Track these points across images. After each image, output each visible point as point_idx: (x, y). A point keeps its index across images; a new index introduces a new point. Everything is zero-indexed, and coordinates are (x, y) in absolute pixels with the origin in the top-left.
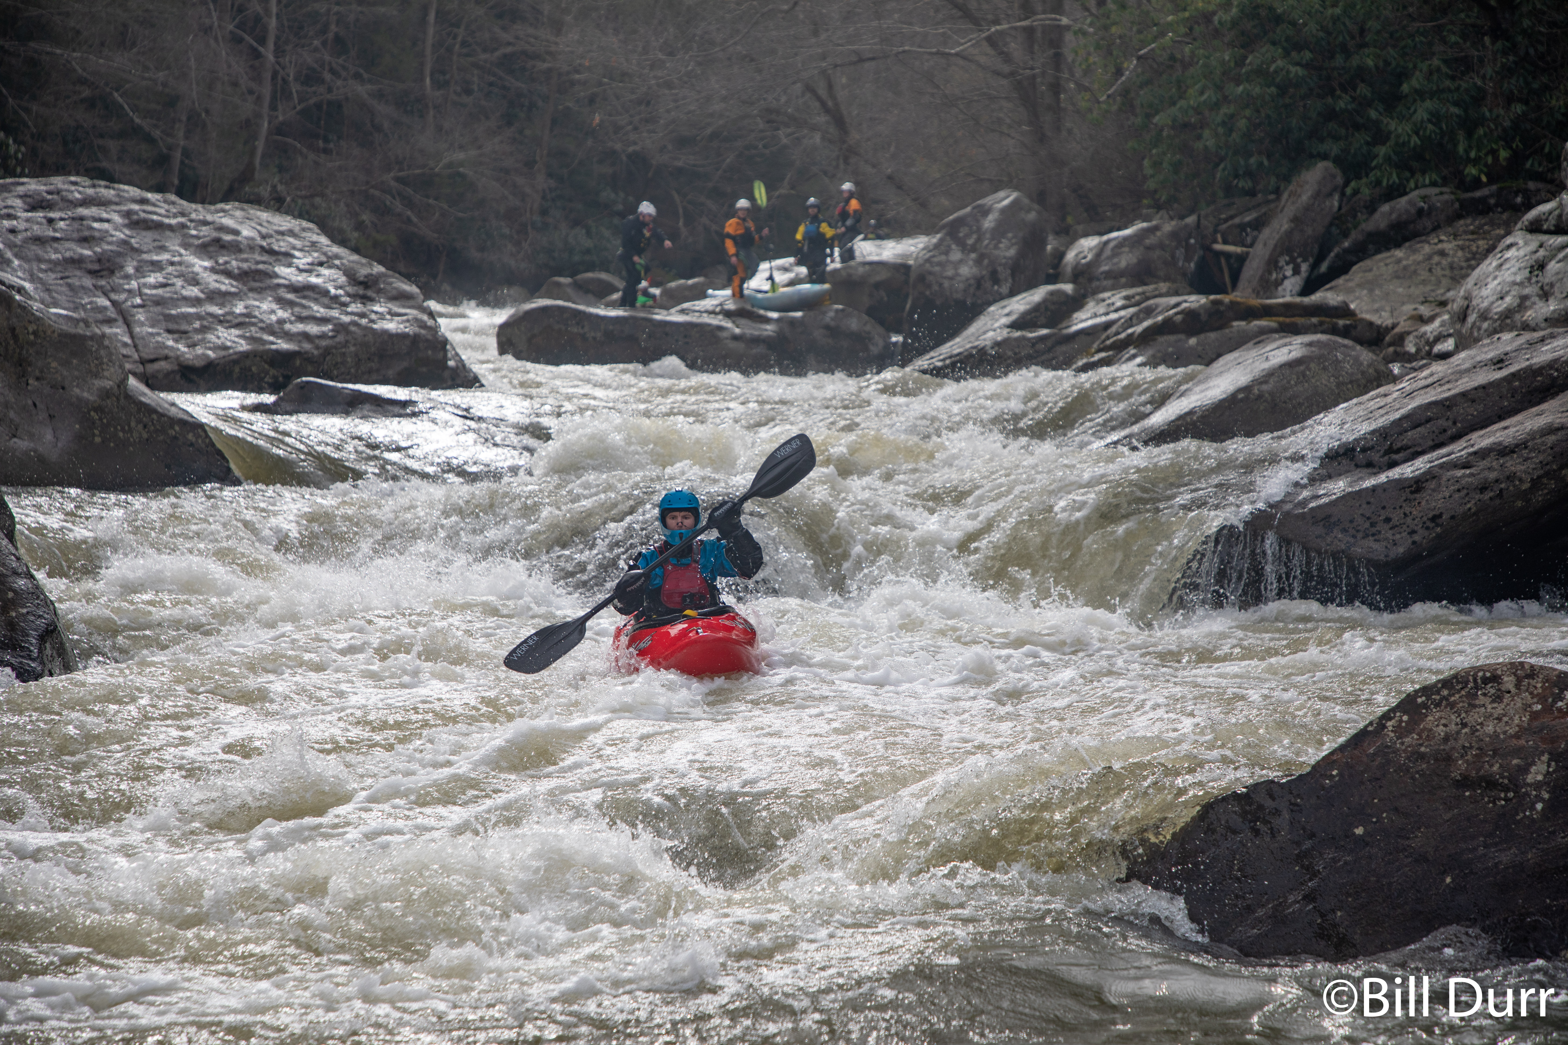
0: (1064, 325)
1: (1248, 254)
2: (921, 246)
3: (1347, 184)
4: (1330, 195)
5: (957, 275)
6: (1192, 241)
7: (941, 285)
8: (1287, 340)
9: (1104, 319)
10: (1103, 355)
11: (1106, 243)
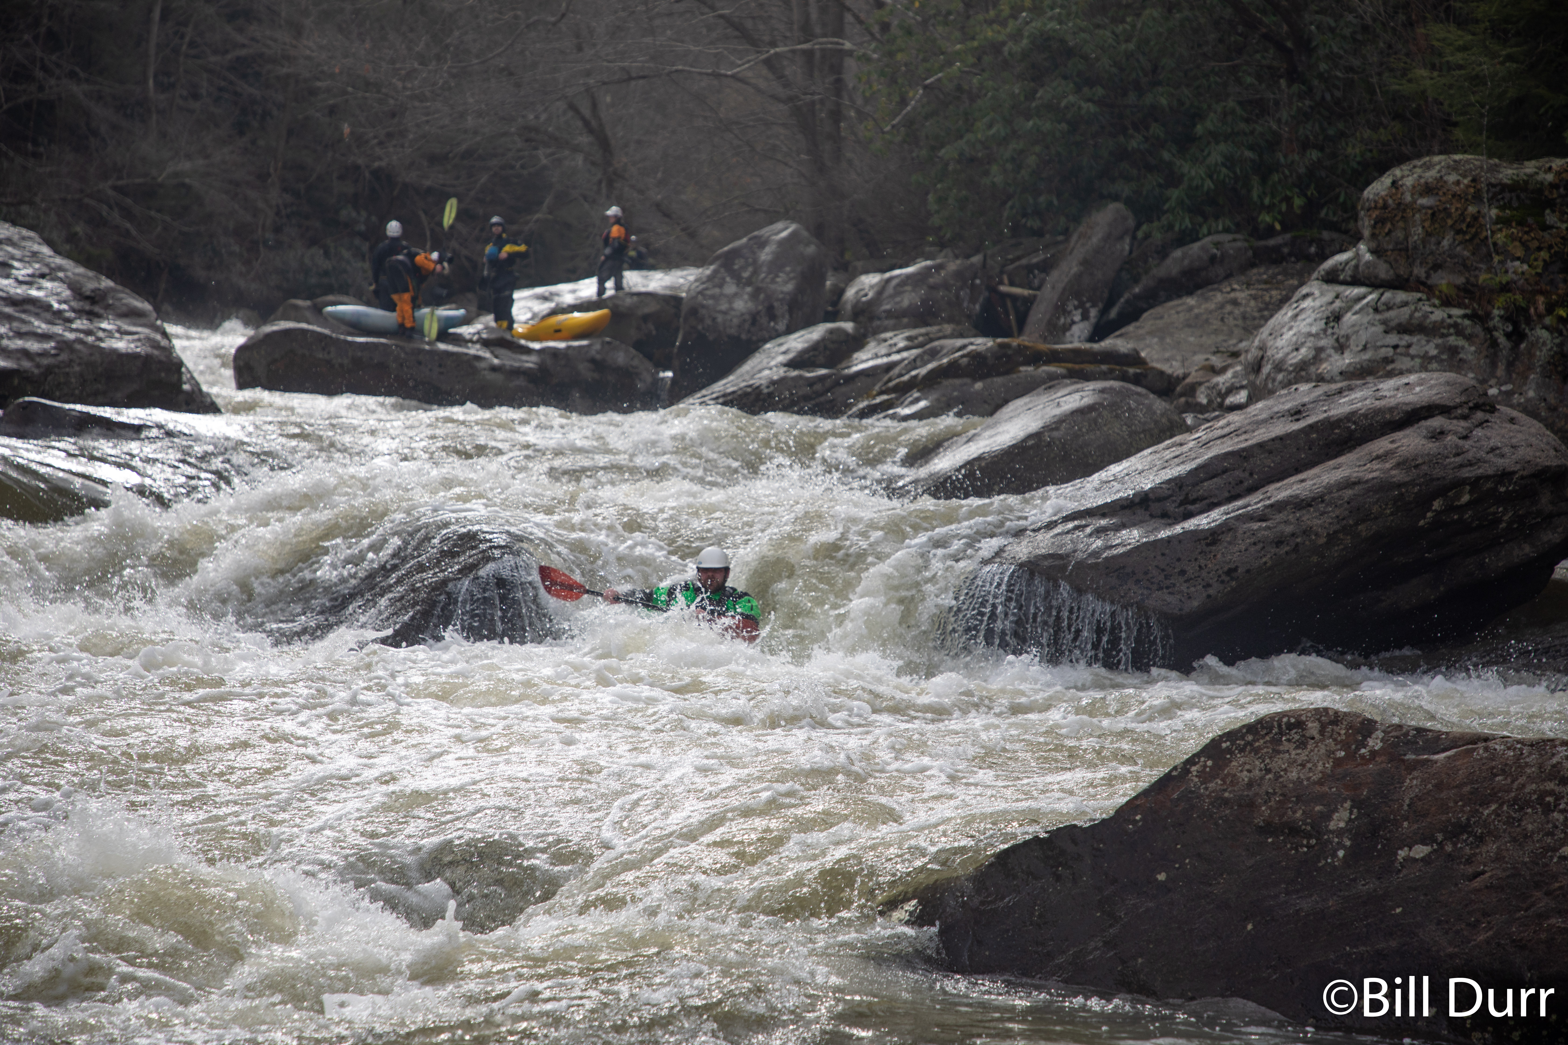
0: (843, 365)
1: (1035, 296)
2: (692, 278)
3: (1138, 227)
4: (1121, 238)
5: (732, 309)
6: (978, 281)
7: (714, 319)
8: (1079, 386)
9: (885, 360)
10: (885, 397)
11: (888, 280)
